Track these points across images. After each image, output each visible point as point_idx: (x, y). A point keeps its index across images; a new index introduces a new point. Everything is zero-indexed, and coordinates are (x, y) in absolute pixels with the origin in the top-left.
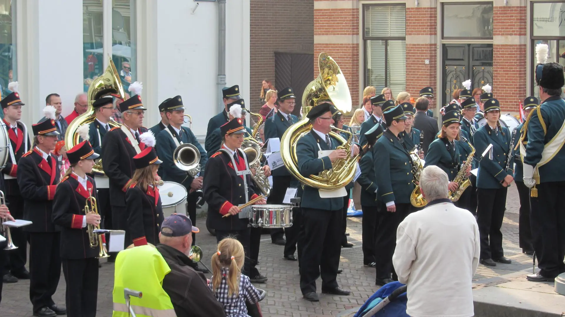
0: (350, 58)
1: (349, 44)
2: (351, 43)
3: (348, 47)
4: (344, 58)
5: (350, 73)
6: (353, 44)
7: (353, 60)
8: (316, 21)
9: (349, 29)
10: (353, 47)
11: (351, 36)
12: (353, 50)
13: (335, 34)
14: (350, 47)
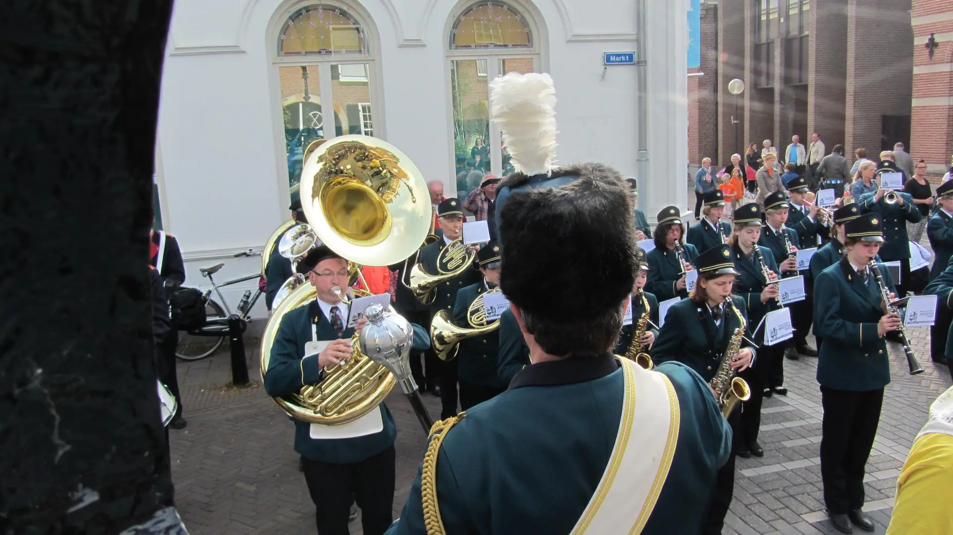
0: (946, 119)
1: (945, 106)
2: (947, 104)
3: (943, 109)
4: (939, 119)
5: (945, 133)
6: (949, 106)
7: (949, 121)
8: (914, 85)
9: (946, 91)
10: (949, 108)
11: (947, 98)
12: (949, 111)
13: (932, 97)
14: (947, 108)
